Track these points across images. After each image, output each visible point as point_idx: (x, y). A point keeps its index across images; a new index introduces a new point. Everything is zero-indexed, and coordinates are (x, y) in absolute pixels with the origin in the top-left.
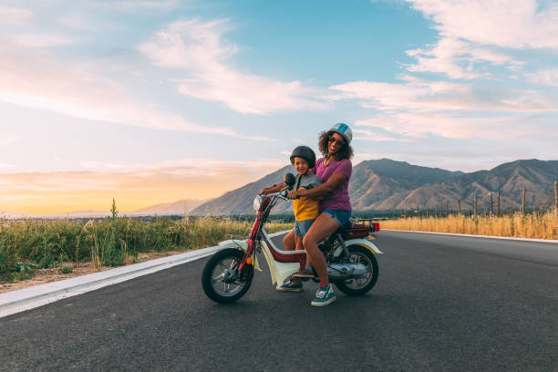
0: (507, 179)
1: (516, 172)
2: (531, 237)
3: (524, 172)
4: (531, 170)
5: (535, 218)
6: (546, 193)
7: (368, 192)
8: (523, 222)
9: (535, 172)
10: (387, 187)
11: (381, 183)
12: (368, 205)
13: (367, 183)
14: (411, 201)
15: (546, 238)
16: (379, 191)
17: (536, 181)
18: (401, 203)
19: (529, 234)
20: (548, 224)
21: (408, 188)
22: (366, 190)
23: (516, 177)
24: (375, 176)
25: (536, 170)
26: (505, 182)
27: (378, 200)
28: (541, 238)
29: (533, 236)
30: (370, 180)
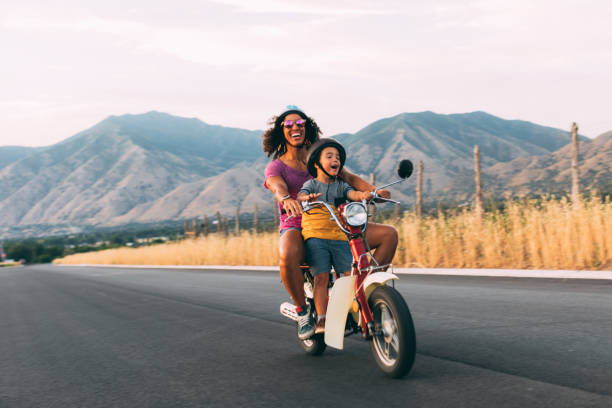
0: (384, 149)
1: (399, 137)
2: (436, 266)
3: (412, 134)
4: (423, 131)
5: (442, 224)
6: (448, 174)
7: (123, 183)
8: (421, 235)
9: (429, 136)
10: (162, 172)
11: (149, 164)
12: (124, 213)
13: (118, 164)
14: (212, 200)
15: (464, 266)
16: (146, 181)
17: (432, 153)
18: (194, 205)
19: (434, 260)
20: (467, 235)
21: (206, 172)
22: (118, 180)
23: (400, 145)
24: (135, 149)
25: (431, 132)
26: (382, 157)
27: (143, 200)
28: (455, 266)
29: (440, 264)
30: (124, 158)
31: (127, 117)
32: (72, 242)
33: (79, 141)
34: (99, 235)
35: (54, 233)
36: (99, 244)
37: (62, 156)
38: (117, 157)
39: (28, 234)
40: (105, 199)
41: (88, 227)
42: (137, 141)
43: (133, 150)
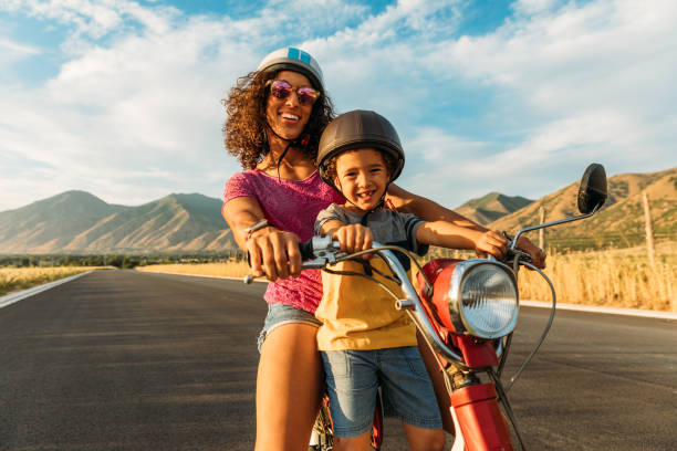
7: (175, 229)
10: (198, 225)
11: (191, 221)
12: (174, 246)
16: (189, 229)
18: (212, 244)
22: (173, 227)
24: (184, 212)
27: (186, 239)
30: (177, 216)
31: (181, 195)
32: (145, 258)
33: (154, 204)
34: (160, 256)
35: (135, 253)
36: (160, 260)
37: (143, 212)
38: (173, 215)
39: (120, 252)
40: (165, 237)
41: (155, 251)
42: (185, 207)
43: (182, 213)
